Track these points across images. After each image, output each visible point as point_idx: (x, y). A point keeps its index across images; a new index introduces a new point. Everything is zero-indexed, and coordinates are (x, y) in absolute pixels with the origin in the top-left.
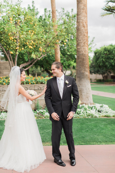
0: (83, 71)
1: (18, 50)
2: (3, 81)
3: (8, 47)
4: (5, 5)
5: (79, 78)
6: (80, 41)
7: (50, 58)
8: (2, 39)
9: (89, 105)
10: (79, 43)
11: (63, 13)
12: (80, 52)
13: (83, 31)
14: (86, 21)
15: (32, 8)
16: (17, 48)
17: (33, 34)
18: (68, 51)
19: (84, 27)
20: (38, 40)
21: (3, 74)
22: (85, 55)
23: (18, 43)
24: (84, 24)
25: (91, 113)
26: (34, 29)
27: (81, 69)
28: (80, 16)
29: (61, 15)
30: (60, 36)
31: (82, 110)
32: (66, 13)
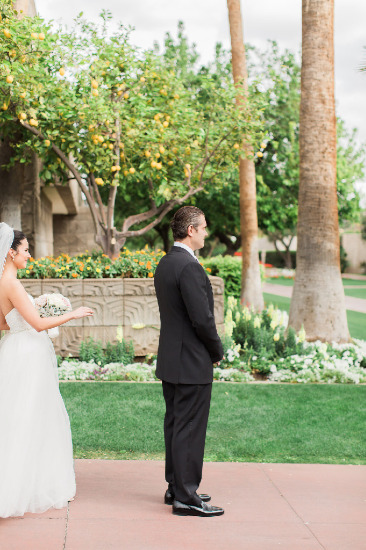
0: (317, 239)
1: (117, 175)
2: (71, 268)
3: (90, 164)
4: (85, 40)
5: (304, 261)
6: (310, 147)
7: (230, 197)
8: (71, 142)
9: (335, 346)
10: (308, 152)
11: (274, 56)
12: (311, 180)
13: (321, 114)
14: (330, 84)
15: (176, 42)
16: (114, 169)
17: (166, 124)
18: (288, 176)
19: (323, 102)
20: (180, 142)
21: (86, 244)
22: (325, 188)
23: (117, 152)
24: (324, 92)
25: (335, 370)
26: (170, 110)
27: (312, 231)
28: (312, 69)
29: (267, 62)
30: (244, 129)
31: (307, 360)
32: (283, 57)
